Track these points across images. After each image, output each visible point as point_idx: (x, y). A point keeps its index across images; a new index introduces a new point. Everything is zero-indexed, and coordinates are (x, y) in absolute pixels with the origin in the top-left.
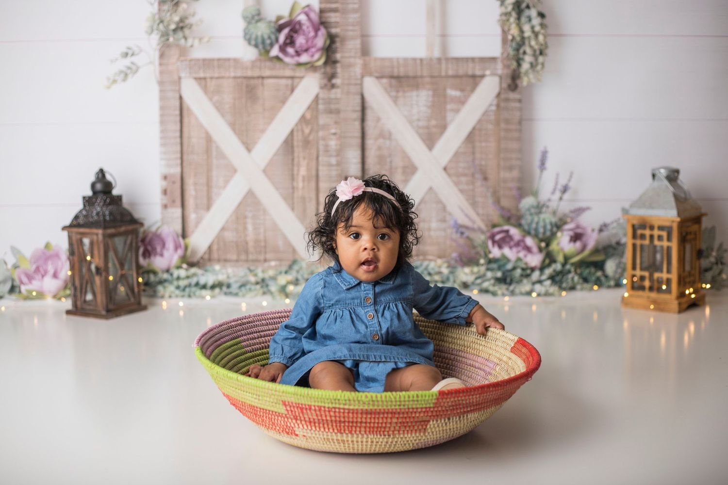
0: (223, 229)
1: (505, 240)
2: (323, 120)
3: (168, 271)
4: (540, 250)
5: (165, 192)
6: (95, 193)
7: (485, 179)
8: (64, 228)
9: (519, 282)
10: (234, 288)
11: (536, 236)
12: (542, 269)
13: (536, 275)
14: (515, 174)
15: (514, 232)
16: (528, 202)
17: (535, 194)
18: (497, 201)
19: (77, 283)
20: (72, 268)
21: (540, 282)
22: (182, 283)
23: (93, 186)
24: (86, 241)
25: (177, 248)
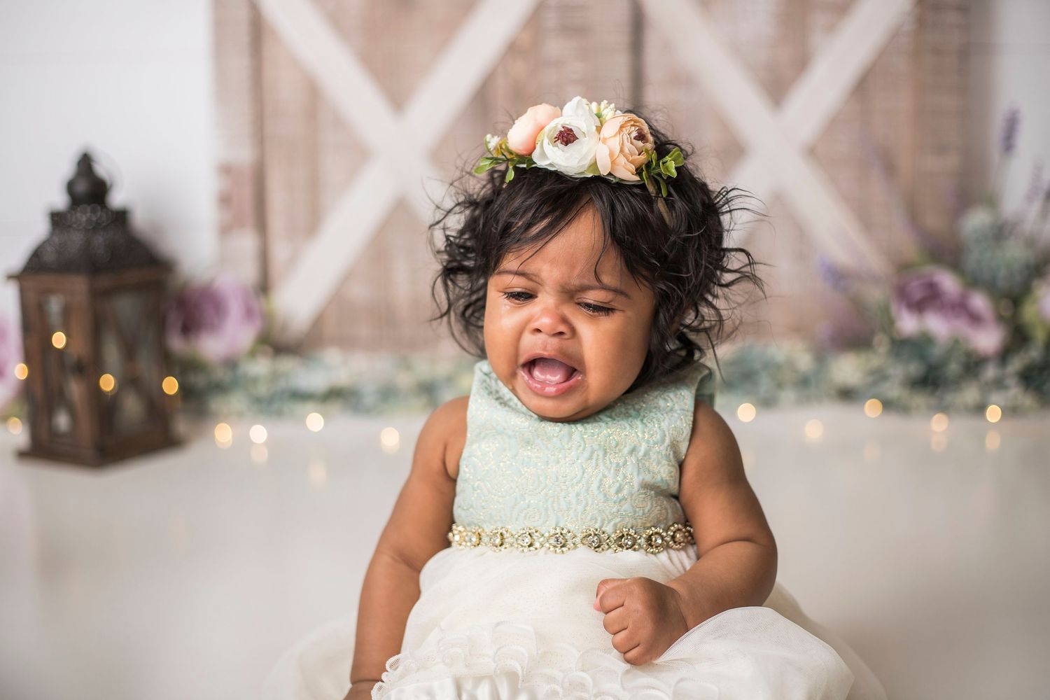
0: (347, 277)
1: (929, 299)
2: (555, 47)
3: (231, 363)
4: (1000, 318)
5: (225, 200)
6: (76, 199)
7: (890, 169)
8: (11, 277)
9: (956, 383)
10: (369, 399)
11: (991, 288)
12: (1004, 355)
13: (990, 372)
14: (951, 161)
15: (949, 283)
16: (976, 221)
17: (991, 201)
18: (913, 216)
19: (38, 390)
20: (28, 359)
21: (999, 384)
22: (262, 390)
23: (70, 187)
24: (55, 305)
25: (249, 313)
